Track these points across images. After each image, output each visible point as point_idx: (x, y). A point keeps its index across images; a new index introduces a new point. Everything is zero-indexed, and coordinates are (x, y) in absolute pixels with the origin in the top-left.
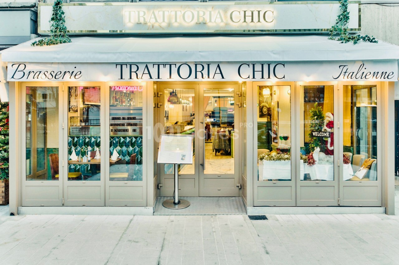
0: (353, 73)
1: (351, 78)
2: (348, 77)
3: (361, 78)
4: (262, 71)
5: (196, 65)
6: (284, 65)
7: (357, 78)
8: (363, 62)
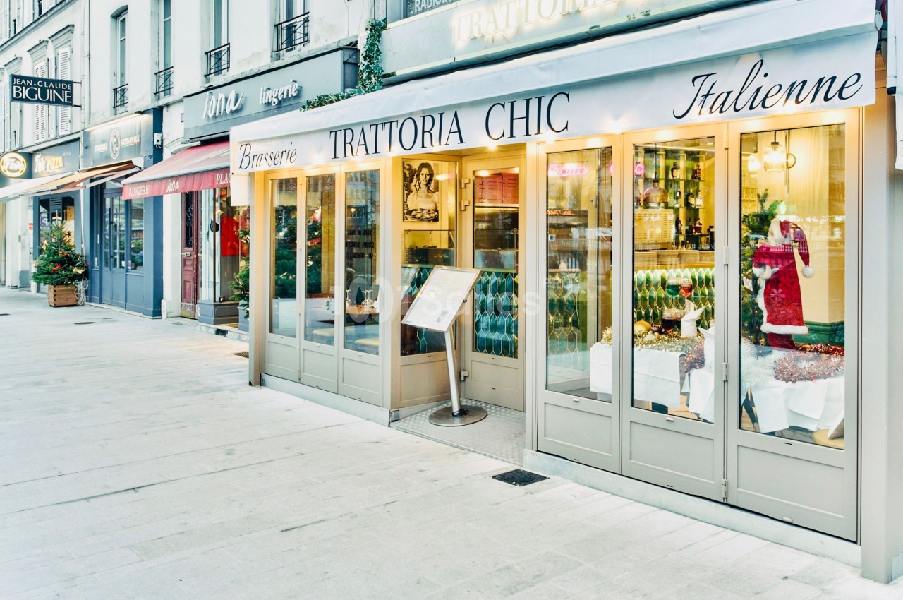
0: (729, 93)
1: (721, 111)
2: (712, 108)
3: (751, 108)
4: (527, 117)
5: (424, 117)
6: (568, 96)
7: (737, 108)
8: (761, 55)
